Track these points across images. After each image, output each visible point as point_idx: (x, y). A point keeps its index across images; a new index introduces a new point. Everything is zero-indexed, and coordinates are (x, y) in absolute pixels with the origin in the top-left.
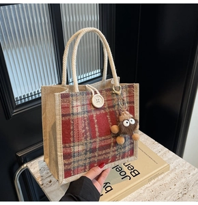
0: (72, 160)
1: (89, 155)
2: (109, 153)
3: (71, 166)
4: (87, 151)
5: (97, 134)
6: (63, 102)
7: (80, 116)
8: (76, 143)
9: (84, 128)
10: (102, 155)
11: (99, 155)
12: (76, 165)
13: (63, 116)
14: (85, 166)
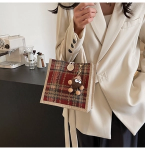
0: (48, 92)
1: (57, 93)
2: (68, 97)
3: (48, 95)
4: (56, 90)
5: (63, 83)
6: (52, 63)
7: (57, 71)
8: (53, 84)
9: (58, 77)
10: (64, 96)
11: (62, 96)
12: (50, 95)
13: (51, 69)
14: (54, 99)
